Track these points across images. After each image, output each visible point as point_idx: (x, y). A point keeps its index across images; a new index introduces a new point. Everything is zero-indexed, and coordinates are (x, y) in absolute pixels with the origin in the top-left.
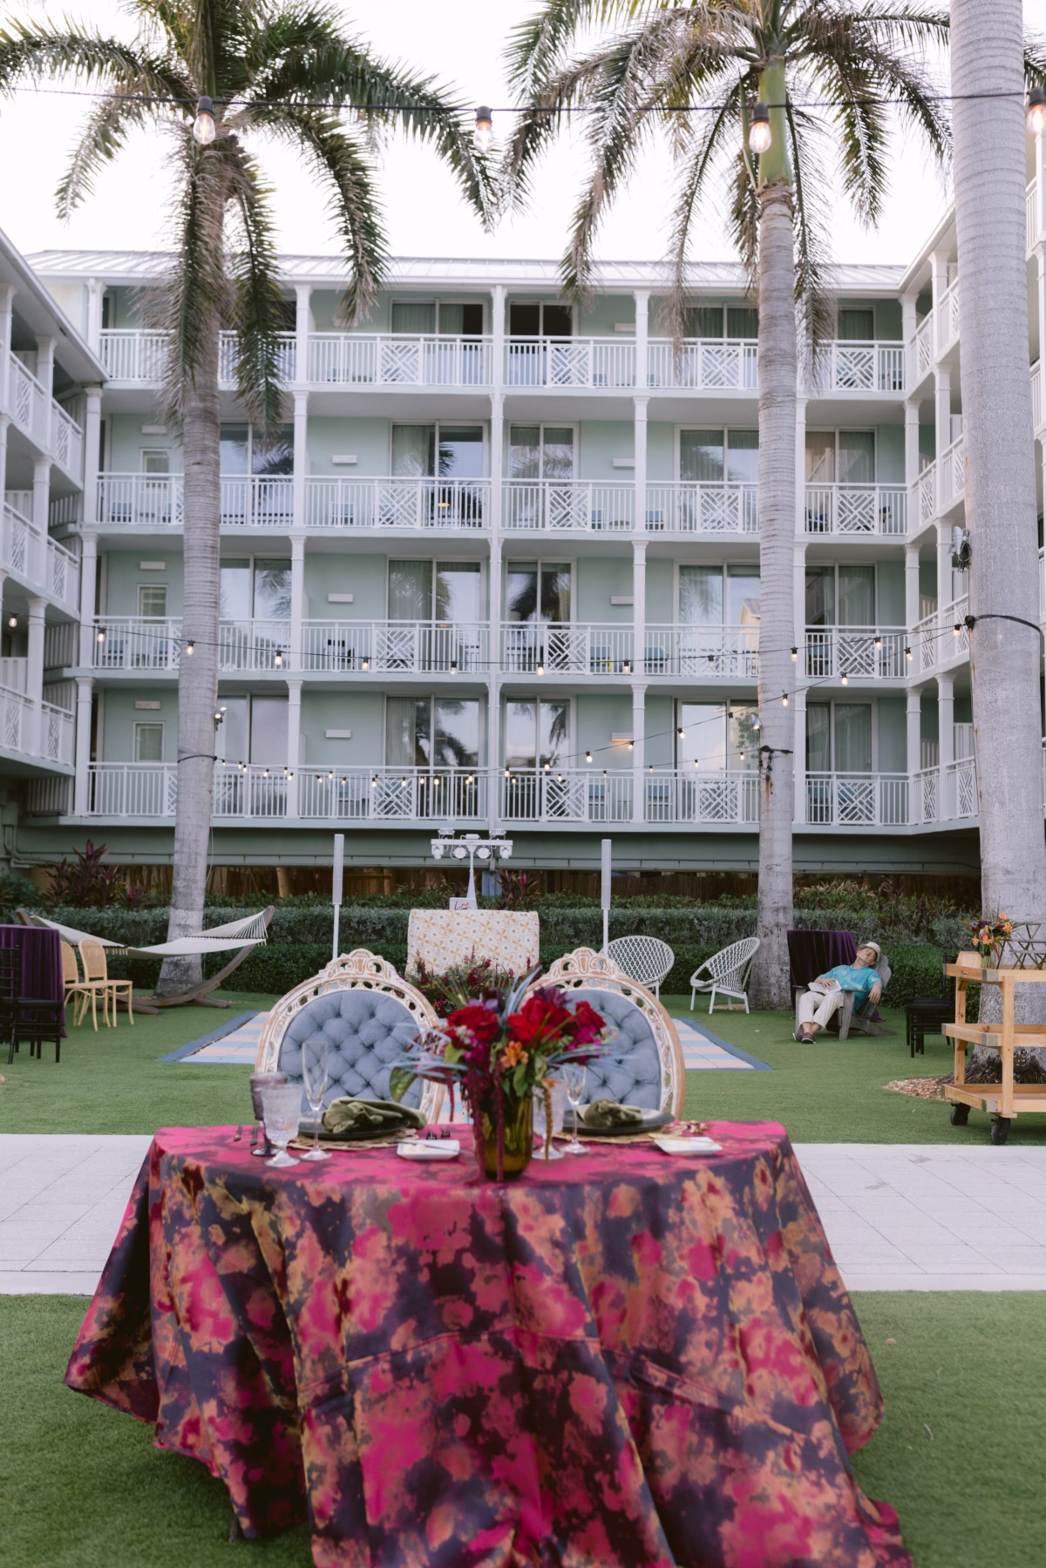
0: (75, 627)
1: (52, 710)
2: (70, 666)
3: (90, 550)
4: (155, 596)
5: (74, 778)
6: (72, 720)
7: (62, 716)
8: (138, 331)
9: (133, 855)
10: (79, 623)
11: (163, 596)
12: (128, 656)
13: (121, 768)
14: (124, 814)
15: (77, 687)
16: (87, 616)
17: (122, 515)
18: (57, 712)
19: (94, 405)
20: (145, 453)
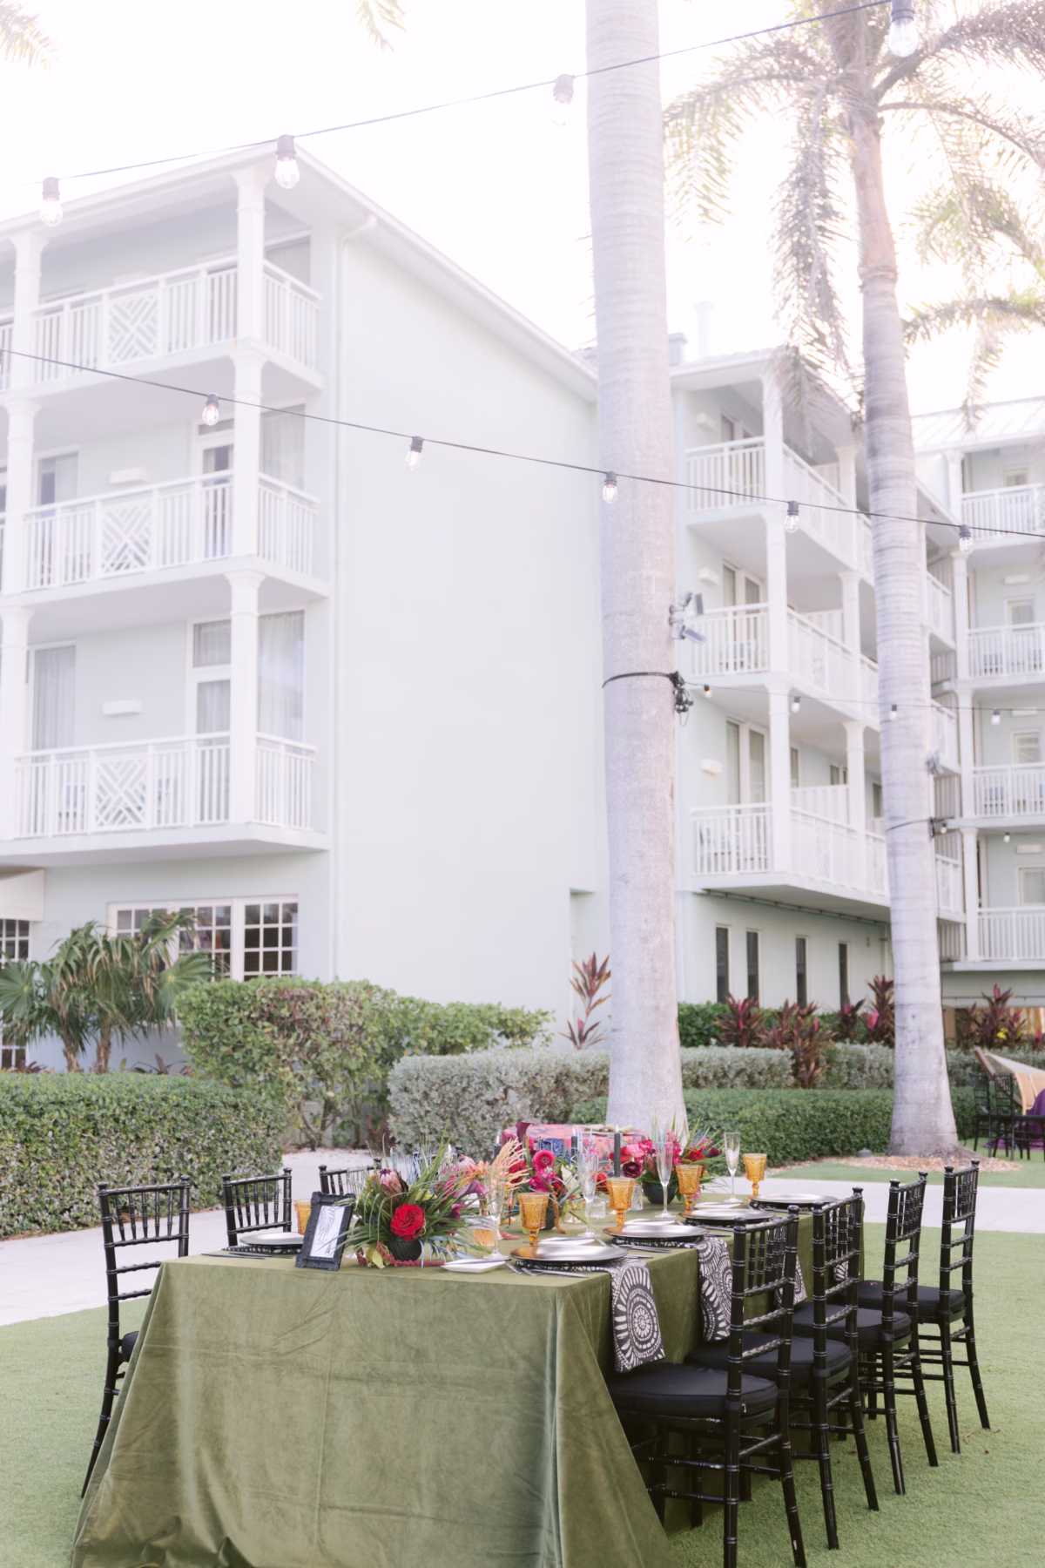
0: (956, 779)
1: (943, 862)
2: (952, 818)
3: (965, 702)
4: (1029, 741)
5: (965, 925)
6: (960, 869)
7: (951, 866)
8: (996, 491)
9: (1025, 998)
10: (959, 776)
11: (1036, 740)
12: (1009, 801)
13: (1010, 913)
14: (1015, 958)
15: (962, 836)
16: (967, 770)
17: (994, 667)
18: (948, 863)
19: (960, 568)
20: (1009, 602)
